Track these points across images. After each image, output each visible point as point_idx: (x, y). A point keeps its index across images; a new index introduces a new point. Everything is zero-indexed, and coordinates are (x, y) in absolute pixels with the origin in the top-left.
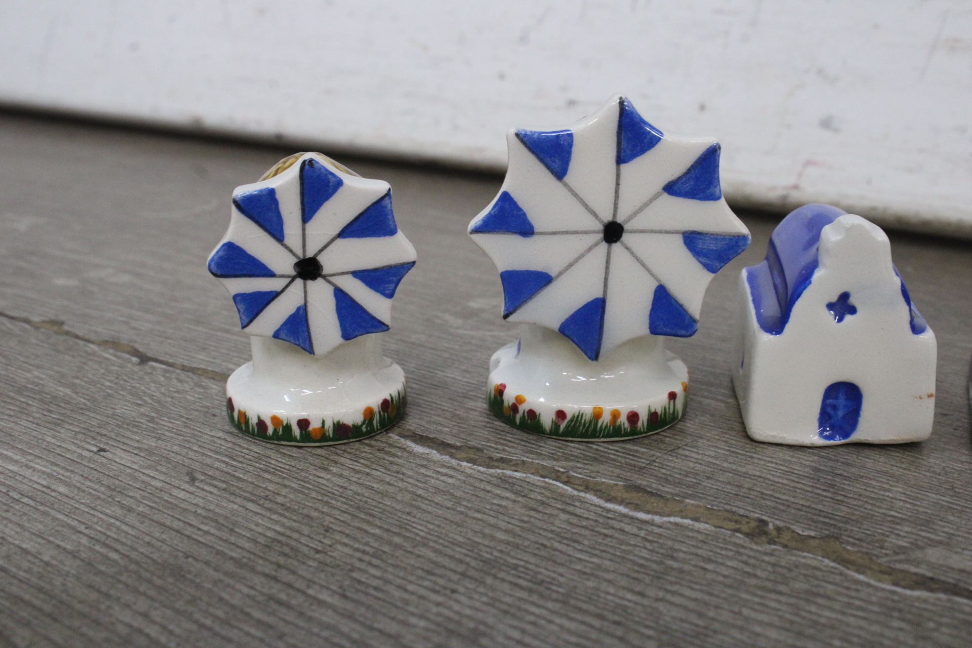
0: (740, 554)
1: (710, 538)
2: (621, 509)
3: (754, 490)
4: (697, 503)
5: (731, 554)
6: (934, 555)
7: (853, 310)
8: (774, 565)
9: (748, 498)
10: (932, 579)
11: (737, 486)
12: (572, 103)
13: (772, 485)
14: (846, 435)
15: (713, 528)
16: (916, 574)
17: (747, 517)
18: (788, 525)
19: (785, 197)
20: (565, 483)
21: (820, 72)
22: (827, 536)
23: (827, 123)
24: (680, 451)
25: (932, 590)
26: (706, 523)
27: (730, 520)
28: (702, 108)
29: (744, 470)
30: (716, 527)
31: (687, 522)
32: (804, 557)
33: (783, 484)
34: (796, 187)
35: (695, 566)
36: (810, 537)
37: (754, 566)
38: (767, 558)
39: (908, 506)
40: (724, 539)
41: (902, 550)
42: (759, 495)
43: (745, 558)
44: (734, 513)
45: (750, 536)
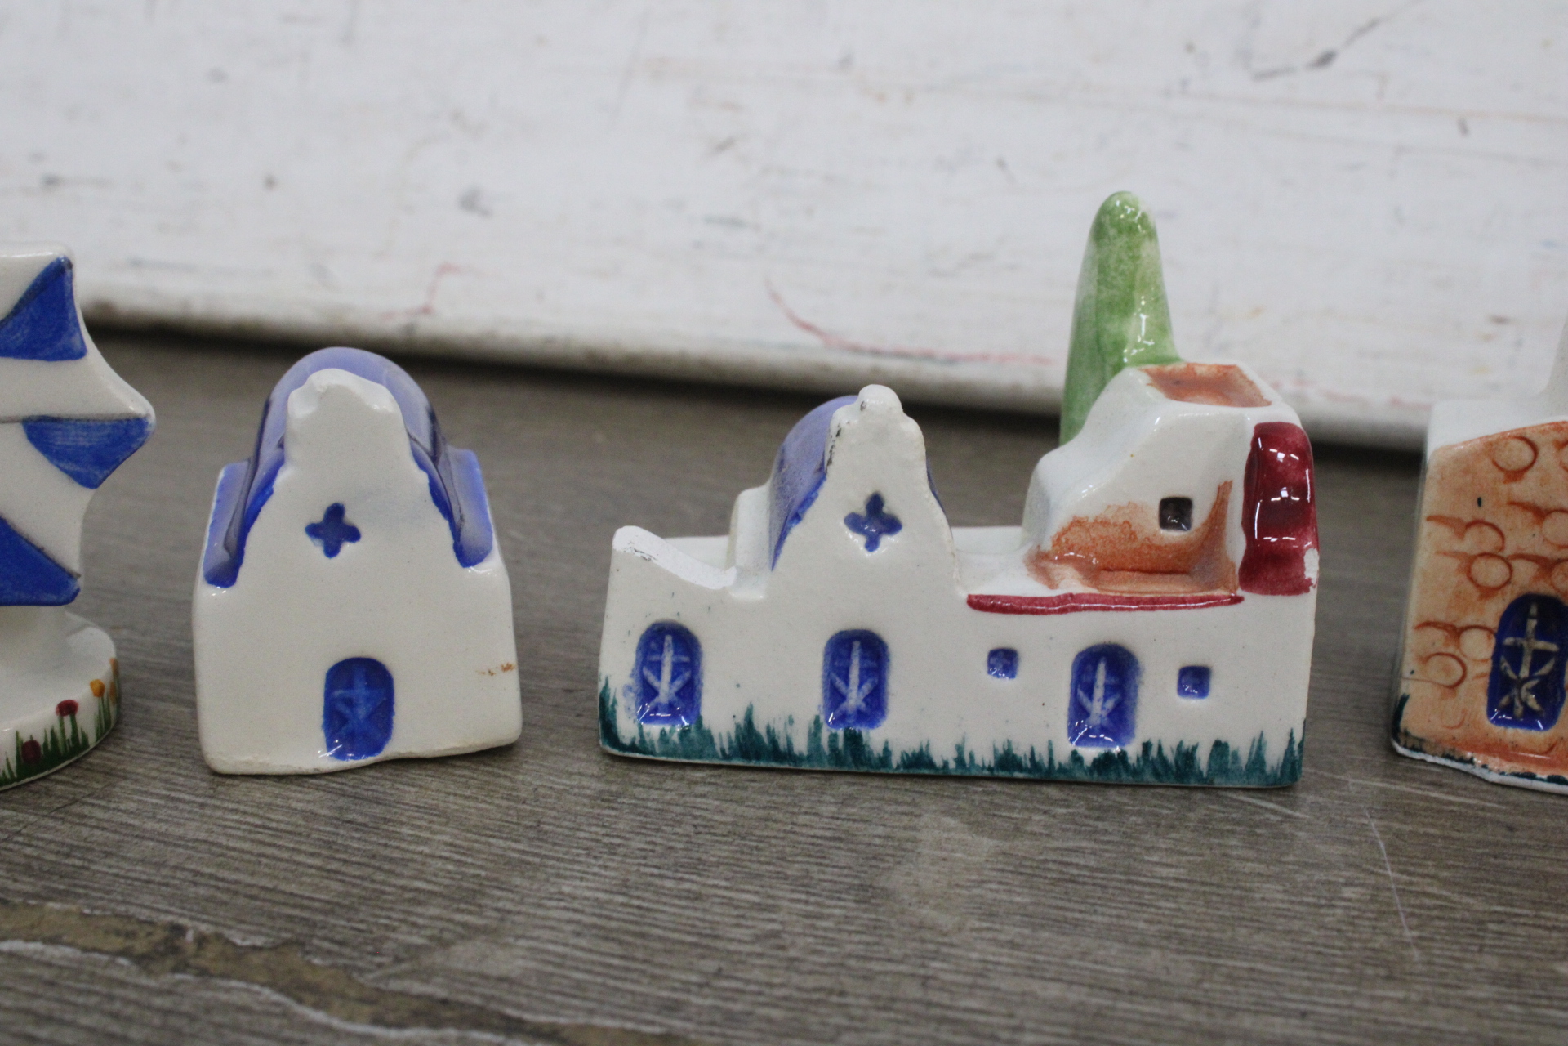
0: (111, 998)
1: (66, 974)
3: (184, 869)
4: (67, 907)
5: (93, 1000)
6: (464, 956)
7: (353, 535)
8: (166, 1012)
9: (167, 885)
10: (444, 1002)
11: (156, 864)
12: (51, 182)
13: (222, 855)
15: (78, 954)
16: (419, 997)
17: (151, 923)
18: (220, 930)
19: (409, 329)
21: (457, 116)
22: (287, 943)
23: (470, 202)
24: (76, 809)
25: (436, 1023)
26: (71, 945)
27: (118, 933)
28: (270, 183)
29: (180, 831)
30: (85, 950)
31: (35, 947)
32: (228, 990)
33: (242, 851)
34: (426, 310)
35: (16, 1035)
36: (254, 948)
37: (129, 1020)
38: (158, 1001)
39: (451, 867)
40: (92, 974)
41: (414, 951)
42: (190, 877)
43: (117, 1006)
44: (128, 918)
45: (143, 961)
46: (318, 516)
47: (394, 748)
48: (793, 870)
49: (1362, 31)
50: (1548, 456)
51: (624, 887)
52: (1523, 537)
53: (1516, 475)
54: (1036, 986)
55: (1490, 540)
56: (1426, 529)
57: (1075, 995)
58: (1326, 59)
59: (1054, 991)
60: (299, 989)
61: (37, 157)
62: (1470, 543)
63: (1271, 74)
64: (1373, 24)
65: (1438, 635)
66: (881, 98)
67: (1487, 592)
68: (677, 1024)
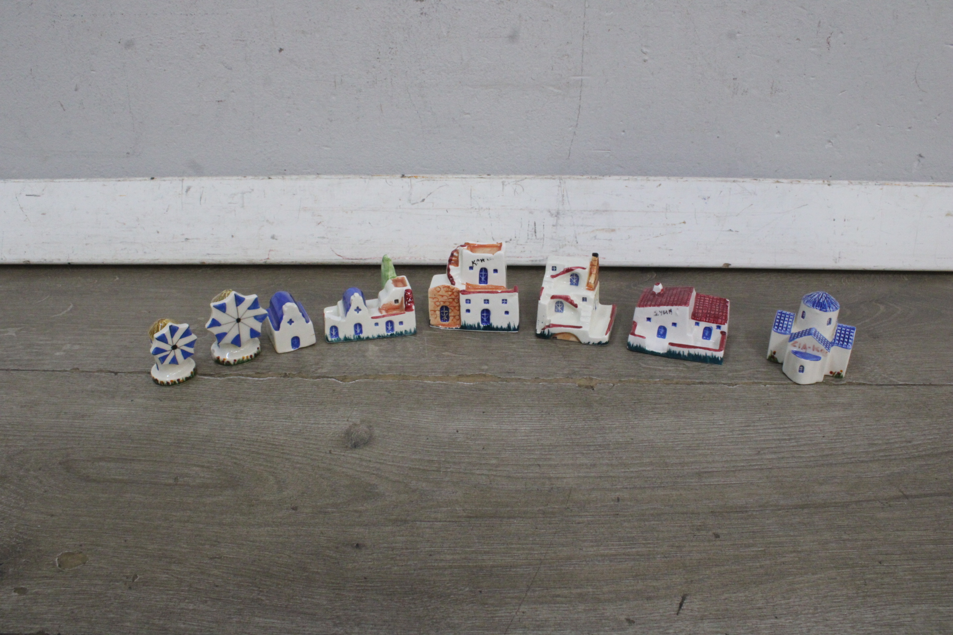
2: (257, 379)
4: (271, 373)
7: (293, 322)
9: (281, 368)
11: (278, 366)
13: (285, 364)
14: (298, 347)
17: (282, 373)
18: (291, 372)
19: (266, 262)
20: (242, 376)
21: (267, 221)
22: (299, 373)
23: (273, 237)
24: (264, 362)
25: (320, 378)
26: (274, 377)
27: (279, 375)
28: (232, 236)
29: (279, 362)
30: (277, 377)
31: (271, 378)
34: (268, 259)
39: (314, 361)
41: (314, 371)
42: (283, 367)
44: (279, 373)
45: (284, 377)
46: (288, 320)
47: (301, 346)
48: (354, 355)
49: (429, 195)
50: (442, 289)
51: (335, 360)
52: (441, 299)
53: (439, 292)
54: (384, 364)
55: (437, 300)
56: (429, 299)
57: (388, 365)
58: (423, 200)
59: (386, 364)
60: (303, 377)
61: (183, 235)
62: (435, 300)
63: (414, 204)
64: (431, 193)
65: (433, 312)
66: (347, 212)
67: (438, 306)
68: (345, 374)
